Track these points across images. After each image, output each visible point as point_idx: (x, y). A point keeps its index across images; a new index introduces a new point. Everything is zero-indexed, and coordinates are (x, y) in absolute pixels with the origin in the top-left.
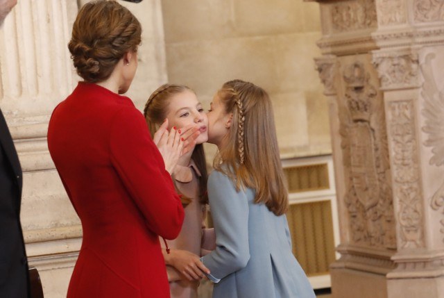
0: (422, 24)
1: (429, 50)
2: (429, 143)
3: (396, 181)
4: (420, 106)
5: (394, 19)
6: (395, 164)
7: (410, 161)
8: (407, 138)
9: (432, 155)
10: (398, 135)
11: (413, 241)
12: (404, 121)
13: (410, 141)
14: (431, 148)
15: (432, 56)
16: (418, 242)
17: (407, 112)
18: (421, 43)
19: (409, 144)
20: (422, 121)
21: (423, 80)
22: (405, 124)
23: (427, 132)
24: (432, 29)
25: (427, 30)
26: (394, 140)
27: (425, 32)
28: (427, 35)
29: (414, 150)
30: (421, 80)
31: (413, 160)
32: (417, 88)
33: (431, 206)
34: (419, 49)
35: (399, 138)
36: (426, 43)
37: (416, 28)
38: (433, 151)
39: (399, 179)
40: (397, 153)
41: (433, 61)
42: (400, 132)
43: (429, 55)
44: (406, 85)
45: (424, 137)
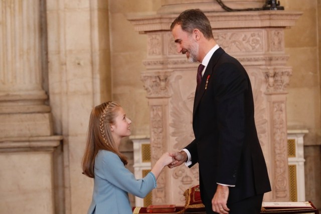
0: (174, 56)
1: (177, 73)
2: (174, 134)
3: (153, 158)
4: (169, 110)
5: (155, 52)
6: (153, 147)
7: (161, 146)
8: (160, 130)
9: (176, 142)
10: (155, 127)
11: (160, 198)
12: (158, 119)
13: (161, 132)
14: (176, 138)
15: (180, 77)
16: (163, 199)
17: (160, 113)
18: (172, 68)
19: (161, 134)
20: (170, 120)
21: (172, 93)
22: (159, 121)
23: (173, 127)
24: (179, 60)
25: (175, 60)
26: (153, 131)
27: (174, 61)
28: (175, 63)
29: (163, 138)
30: (171, 92)
31: (163, 144)
32: (168, 98)
33: (173, 176)
34: (171, 72)
35: (155, 130)
36: (175, 68)
37: (168, 58)
38: (176, 140)
39: (155, 157)
40: (155, 140)
41: (180, 81)
42: (156, 126)
43: (178, 76)
44: (160, 96)
45: (171, 130)
